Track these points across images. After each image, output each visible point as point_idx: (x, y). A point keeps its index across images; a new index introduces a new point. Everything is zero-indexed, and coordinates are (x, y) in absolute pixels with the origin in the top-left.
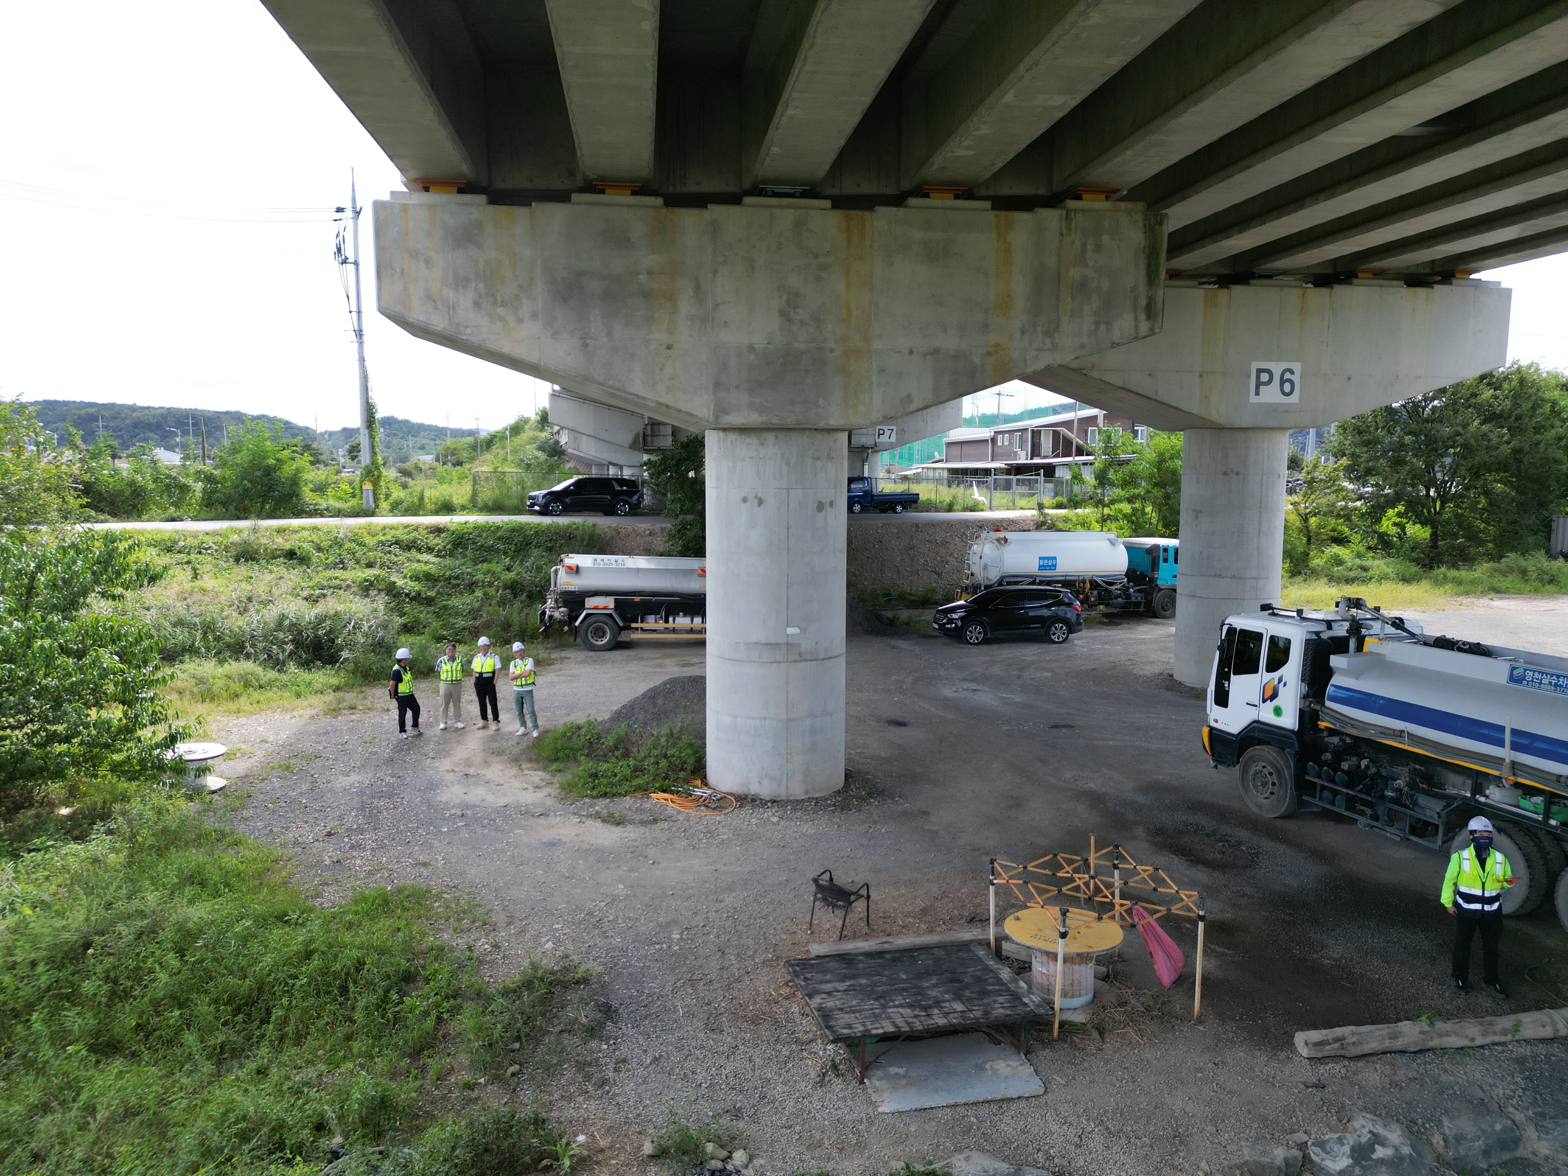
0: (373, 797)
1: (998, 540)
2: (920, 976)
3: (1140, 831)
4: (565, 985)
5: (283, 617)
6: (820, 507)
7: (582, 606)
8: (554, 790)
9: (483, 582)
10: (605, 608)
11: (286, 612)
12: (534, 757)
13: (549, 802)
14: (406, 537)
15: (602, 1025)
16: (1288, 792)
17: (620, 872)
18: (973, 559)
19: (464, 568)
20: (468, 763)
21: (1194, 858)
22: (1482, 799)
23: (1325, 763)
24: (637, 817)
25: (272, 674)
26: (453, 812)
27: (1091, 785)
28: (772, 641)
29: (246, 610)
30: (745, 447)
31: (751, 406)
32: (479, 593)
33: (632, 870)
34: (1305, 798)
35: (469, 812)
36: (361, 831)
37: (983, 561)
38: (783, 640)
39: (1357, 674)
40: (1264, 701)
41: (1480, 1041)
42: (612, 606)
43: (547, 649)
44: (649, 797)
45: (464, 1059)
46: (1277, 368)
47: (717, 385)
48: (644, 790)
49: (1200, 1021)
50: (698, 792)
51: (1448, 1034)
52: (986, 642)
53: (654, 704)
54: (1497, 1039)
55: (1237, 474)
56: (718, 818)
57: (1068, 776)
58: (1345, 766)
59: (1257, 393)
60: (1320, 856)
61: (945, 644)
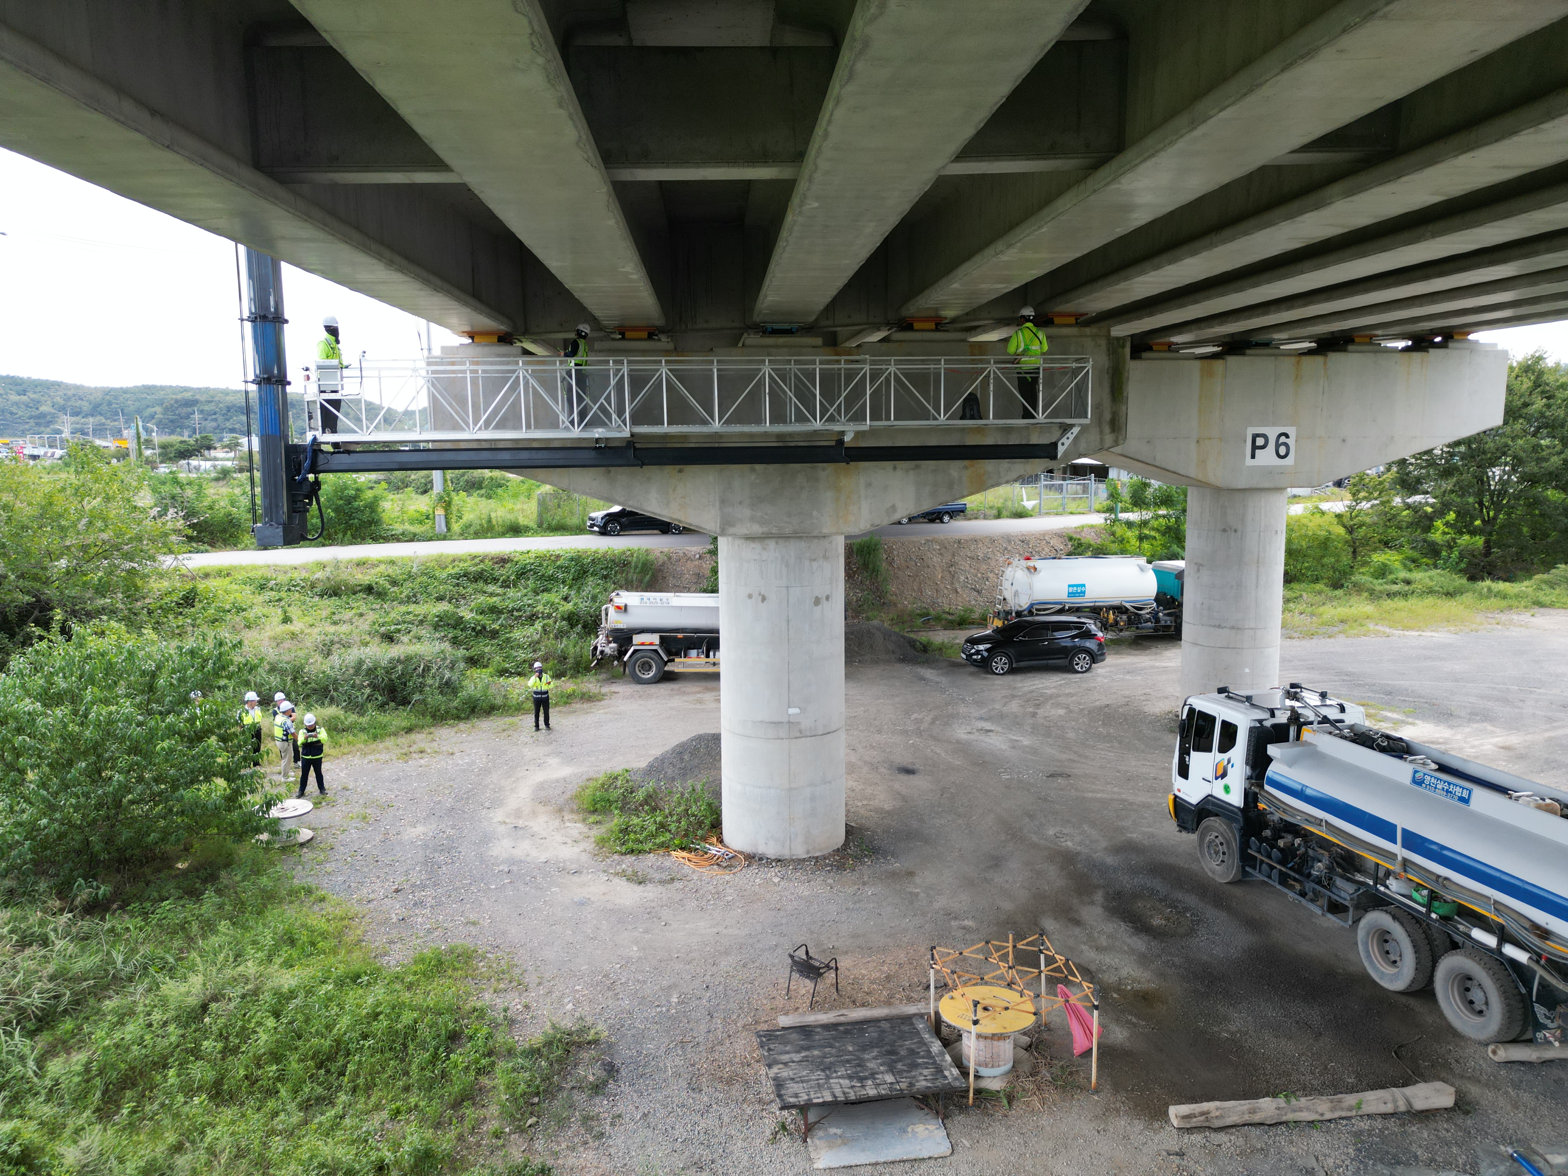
0: (435, 851)
1: (1028, 568)
2: (864, 1048)
3: (1099, 897)
4: (579, 1045)
5: (361, 662)
6: (817, 601)
7: (630, 640)
8: (589, 845)
9: (543, 613)
10: (651, 644)
11: (363, 657)
12: (575, 807)
13: (584, 857)
14: (473, 569)
15: (605, 1083)
16: (1235, 861)
17: (636, 934)
18: (1006, 585)
19: (525, 599)
20: (518, 813)
21: (1140, 926)
22: (1382, 889)
23: (1266, 840)
24: (657, 876)
25: (353, 718)
26: (501, 868)
27: (1069, 844)
28: (776, 720)
29: (329, 654)
30: (752, 551)
31: (753, 519)
32: (538, 625)
33: (646, 931)
34: (1247, 869)
35: (514, 868)
36: (423, 887)
37: (1014, 588)
38: (785, 719)
39: (1291, 763)
40: (1217, 778)
41: (1328, 1116)
42: (657, 642)
43: (598, 681)
44: (669, 855)
45: (494, 1110)
46: (1272, 433)
47: (723, 502)
48: (666, 847)
49: (1097, 1091)
50: (714, 850)
51: (1300, 1110)
52: (1012, 671)
53: (682, 760)
54: (1344, 1114)
55: (1236, 531)
56: (727, 878)
57: (1051, 832)
58: (1281, 843)
59: (1253, 457)
60: (1254, 925)
61: (972, 674)
